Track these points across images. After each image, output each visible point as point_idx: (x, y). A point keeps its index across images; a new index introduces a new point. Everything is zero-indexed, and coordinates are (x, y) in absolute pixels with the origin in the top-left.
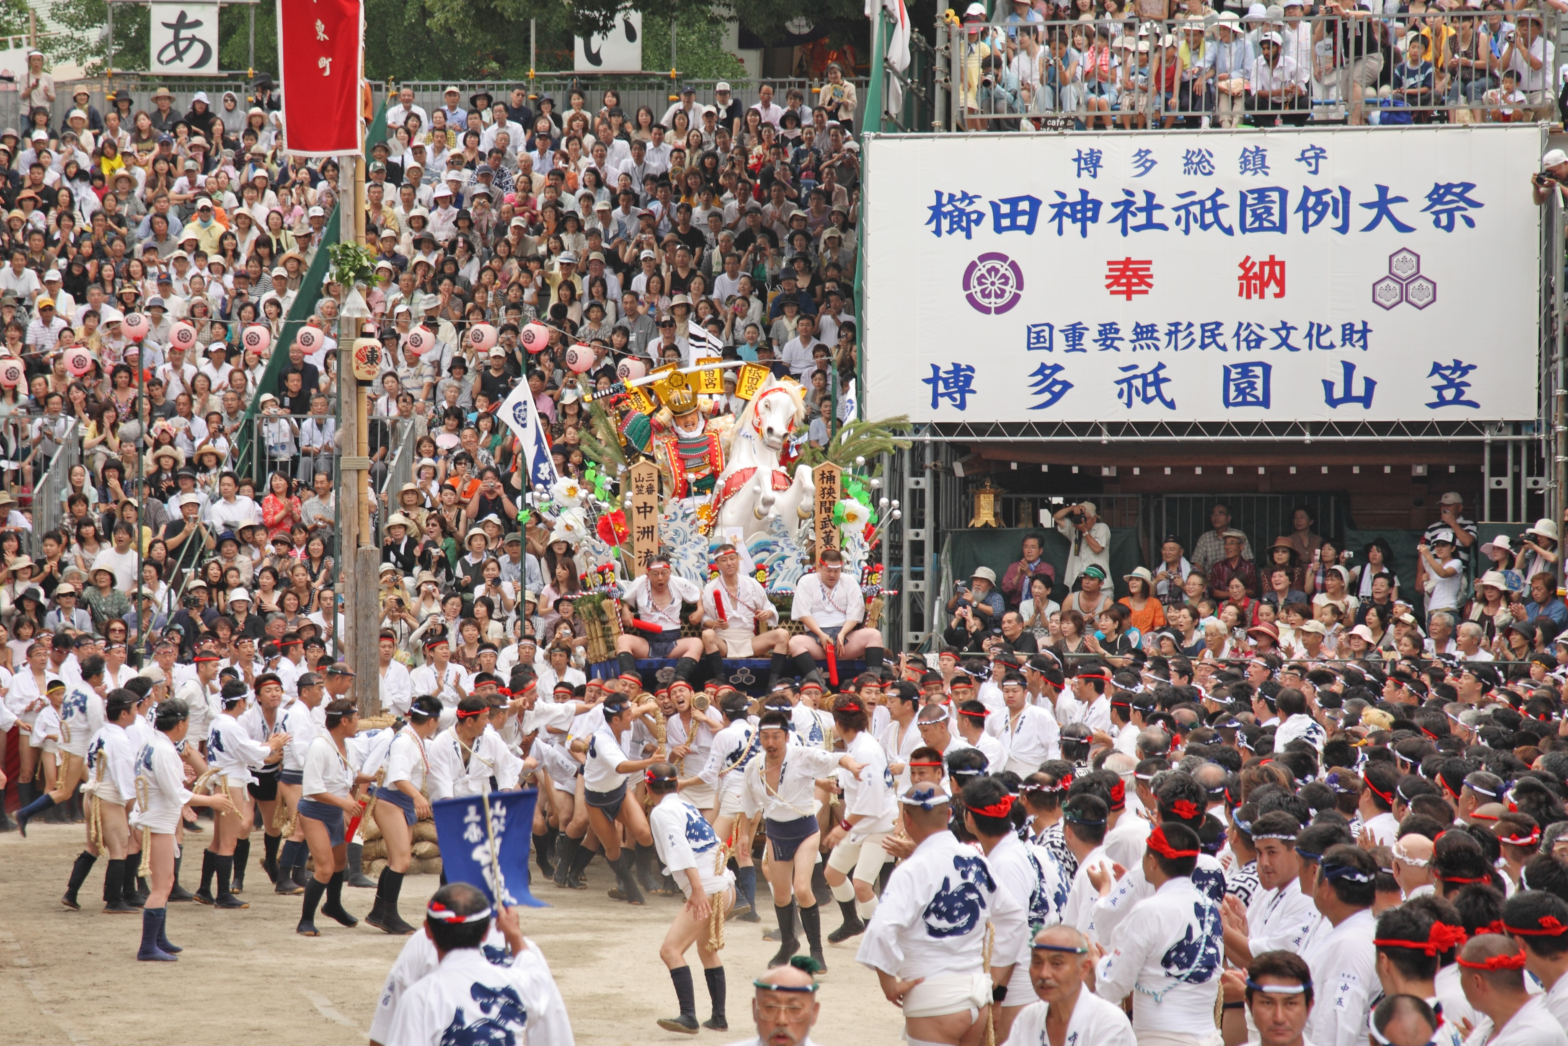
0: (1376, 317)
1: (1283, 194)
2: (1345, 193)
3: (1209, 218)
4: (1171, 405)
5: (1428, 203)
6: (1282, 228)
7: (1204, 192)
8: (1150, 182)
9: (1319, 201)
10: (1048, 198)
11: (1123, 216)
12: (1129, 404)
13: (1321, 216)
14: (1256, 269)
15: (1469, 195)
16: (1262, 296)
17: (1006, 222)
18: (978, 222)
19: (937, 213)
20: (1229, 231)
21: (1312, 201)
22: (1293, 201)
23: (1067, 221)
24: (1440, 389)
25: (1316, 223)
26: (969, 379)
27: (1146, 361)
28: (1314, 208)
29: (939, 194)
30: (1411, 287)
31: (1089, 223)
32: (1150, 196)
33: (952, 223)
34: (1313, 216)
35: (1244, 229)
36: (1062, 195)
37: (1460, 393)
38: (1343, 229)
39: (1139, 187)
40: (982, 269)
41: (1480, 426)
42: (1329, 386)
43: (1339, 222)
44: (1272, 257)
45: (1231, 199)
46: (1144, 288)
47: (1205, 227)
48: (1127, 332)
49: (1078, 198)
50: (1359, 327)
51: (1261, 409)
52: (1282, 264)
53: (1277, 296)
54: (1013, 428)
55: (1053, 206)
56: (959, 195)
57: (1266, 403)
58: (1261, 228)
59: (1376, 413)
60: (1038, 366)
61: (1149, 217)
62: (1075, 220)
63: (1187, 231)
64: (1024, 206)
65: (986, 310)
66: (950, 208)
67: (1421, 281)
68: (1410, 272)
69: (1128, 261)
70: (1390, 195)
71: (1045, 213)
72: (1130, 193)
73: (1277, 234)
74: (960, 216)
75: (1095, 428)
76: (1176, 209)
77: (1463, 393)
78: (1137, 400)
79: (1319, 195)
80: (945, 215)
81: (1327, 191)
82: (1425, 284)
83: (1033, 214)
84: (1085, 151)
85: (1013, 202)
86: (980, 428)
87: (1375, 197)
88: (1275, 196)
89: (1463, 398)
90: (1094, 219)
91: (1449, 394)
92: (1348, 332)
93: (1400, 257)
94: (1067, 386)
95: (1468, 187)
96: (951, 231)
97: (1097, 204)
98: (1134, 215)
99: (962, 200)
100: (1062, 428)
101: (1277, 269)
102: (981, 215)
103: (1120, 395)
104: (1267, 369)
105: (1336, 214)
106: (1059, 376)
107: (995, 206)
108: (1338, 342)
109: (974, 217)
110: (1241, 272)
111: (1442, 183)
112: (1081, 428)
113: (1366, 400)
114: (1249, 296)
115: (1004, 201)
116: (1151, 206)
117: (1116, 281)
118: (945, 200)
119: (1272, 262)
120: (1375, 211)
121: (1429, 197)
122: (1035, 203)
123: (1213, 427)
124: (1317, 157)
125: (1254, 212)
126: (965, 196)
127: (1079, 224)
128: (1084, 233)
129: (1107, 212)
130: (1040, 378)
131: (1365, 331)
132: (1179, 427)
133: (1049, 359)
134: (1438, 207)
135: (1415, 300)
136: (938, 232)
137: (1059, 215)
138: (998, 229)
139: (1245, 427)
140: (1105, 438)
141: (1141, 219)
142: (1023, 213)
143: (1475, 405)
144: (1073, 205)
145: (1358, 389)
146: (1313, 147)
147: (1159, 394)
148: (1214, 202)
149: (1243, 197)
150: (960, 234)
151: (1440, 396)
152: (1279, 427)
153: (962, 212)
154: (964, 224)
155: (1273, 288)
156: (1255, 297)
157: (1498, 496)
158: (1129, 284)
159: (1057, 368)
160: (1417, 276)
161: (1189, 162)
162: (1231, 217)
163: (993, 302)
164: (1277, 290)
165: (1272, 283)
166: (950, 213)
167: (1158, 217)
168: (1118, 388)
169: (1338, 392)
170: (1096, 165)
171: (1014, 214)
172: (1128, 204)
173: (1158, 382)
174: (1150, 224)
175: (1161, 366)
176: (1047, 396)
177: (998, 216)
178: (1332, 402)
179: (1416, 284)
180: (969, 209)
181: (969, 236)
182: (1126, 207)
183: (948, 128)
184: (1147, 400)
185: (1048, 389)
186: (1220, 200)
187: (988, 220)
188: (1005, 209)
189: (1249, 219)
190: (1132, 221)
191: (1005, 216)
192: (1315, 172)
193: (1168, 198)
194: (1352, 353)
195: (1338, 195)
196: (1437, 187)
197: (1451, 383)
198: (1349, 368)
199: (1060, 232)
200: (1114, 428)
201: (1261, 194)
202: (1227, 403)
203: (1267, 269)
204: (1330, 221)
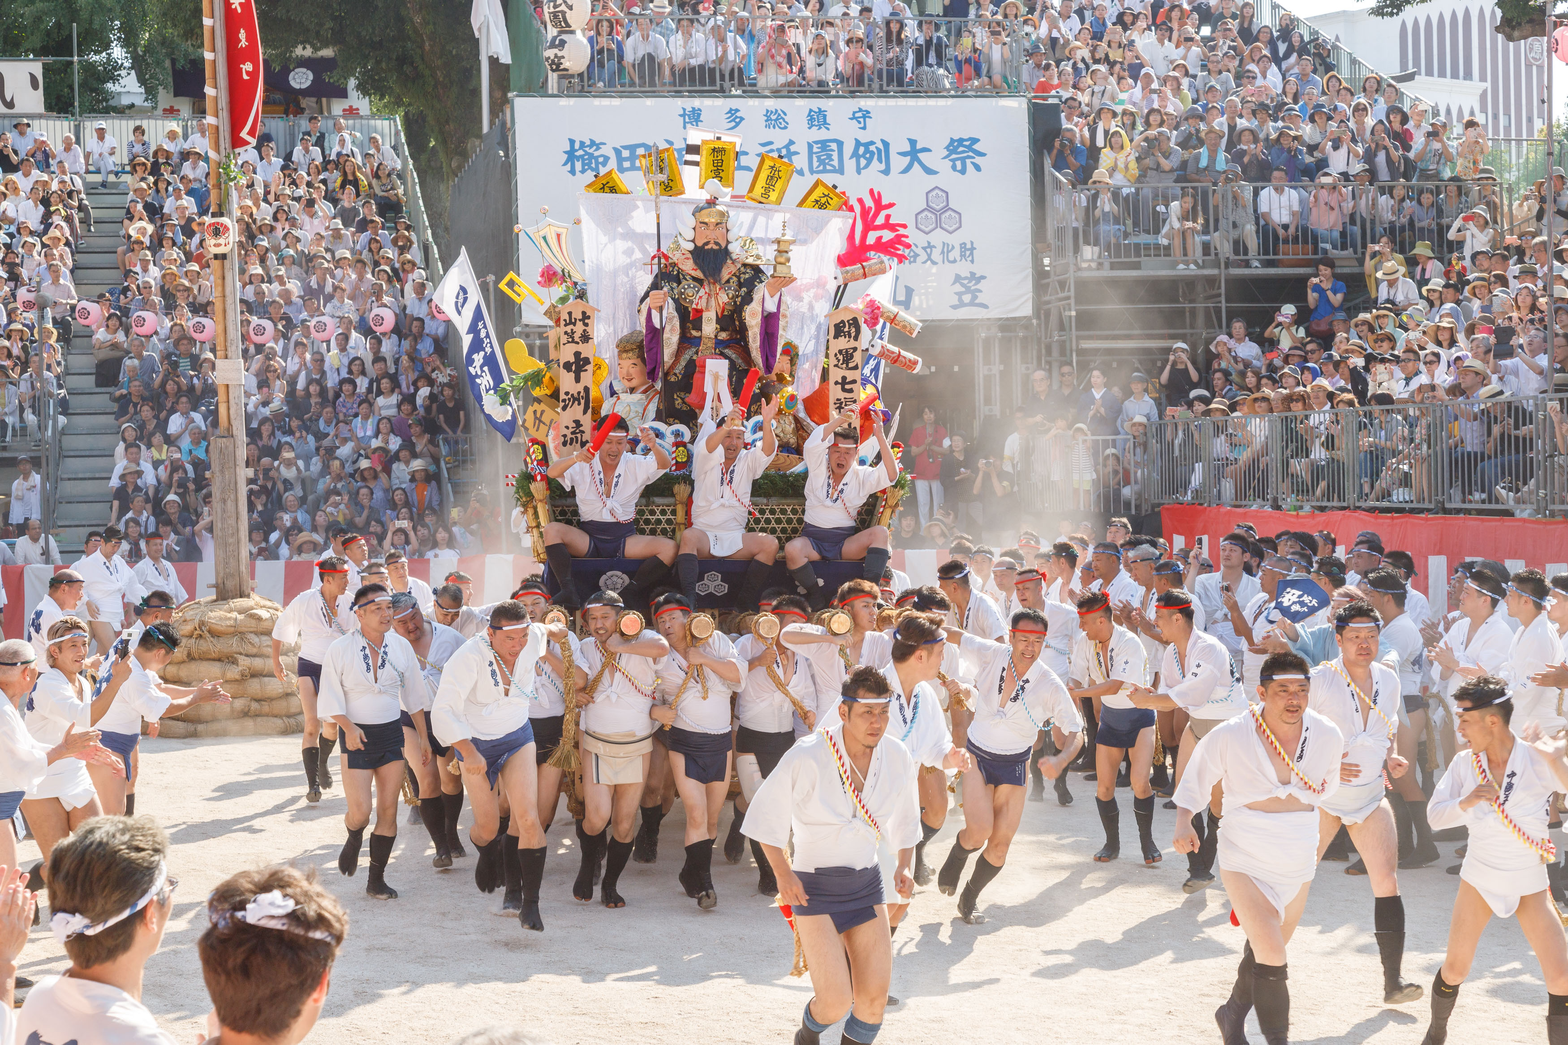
1: (840, 144)
2: (886, 144)
5: (946, 153)
6: (840, 169)
7: (780, 142)
9: (867, 151)
13: (869, 161)
15: (975, 147)
17: (627, 164)
18: (604, 163)
19: (571, 156)
20: (798, 172)
21: (862, 150)
22: (848, 149)
24: (959, 294)
25: (866, 167)
28: (863, 156)
29: (572, 142)
33: (583, 165)
34: (863, 162)
35: (812, 171)
36: (671, 143)
37: (975, 297)
38: (886, 172)
43: (883, 167)
45: (801, 147)
56: (588, 143)
58: (823, 170)
64: (640, 151)
66: (581, 153)
67: (950, 212)
70: (919, 147)
73: (837, 175)
74: (590, 159)
76: (758, 155)
77: (976, 297)
79: (867, 145)
80: (578, 158)
81: (872, 143)
84: (688, 109)
85: (632, 148)
87: (907, 148)
88: (834, 146)
89: (977, 301)
91: (967, 298)
93: (934, 193)
95: (975, 141)
96: (582, 171)
99: (590, 146)
102: (607, 159)
105: (880, 161)
107: (618, 152)
109: (601, 160)
115: (625, 147)
116: (739, 152)
118: (577, 146)
120: (908, 159)
121: (947, 148)
124: (864, 117)
125: (819, 158)
126: (593, 143)
134: (954, 156)
135: (947, 227)
136: (572, 172)
138: (619, 169)
143: (985, 306)
146: (860, 110)
148: (788, 150)
149: (810, 146)
150: (589, 173)
151: (960, 300)
153: (591, 156)
154: (593, 165)
157: (990, 379)
160: (947, 208)
161: (768, 119)
162: (801, 161)
166: (582, 157)
170: (698, 120)
171: (633, 158)
177: (620, 159)
180: (596, 154)
186: (793, 148)
187: (613, 162)
188: (626, 154)
189: (815, 164)
191: (626, 159)
192: (864, 128)
193: (752, 147)
195: (881, 146)
196: (952, 141)
201: (824, 144)
204: (876, 166)
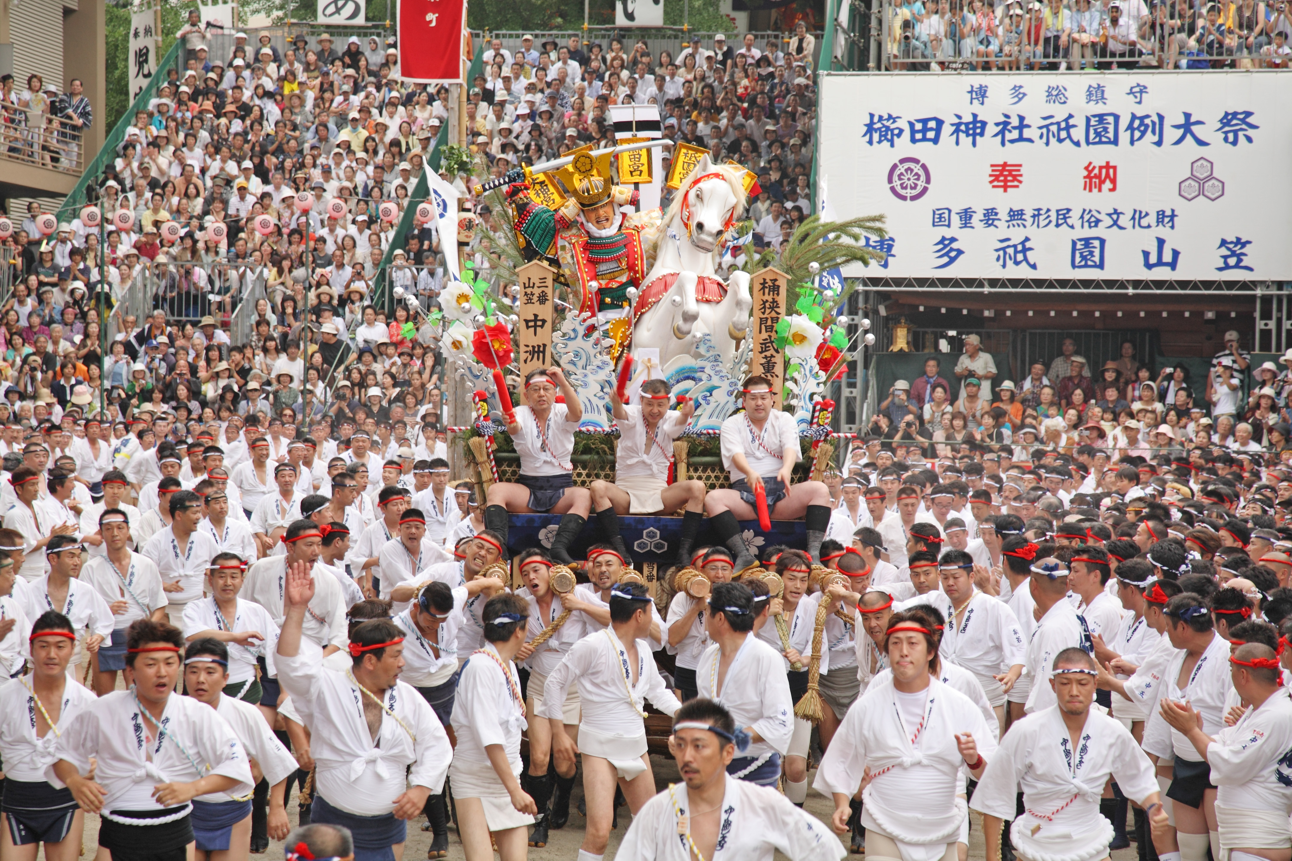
0: (1181, 205)
1: (1117, 118)
2: (1161, 118)
3: (1063, 134)
4: (1034, 267)
5: (1220, 125)
6: (1115, 142)
7: (1060, 116)
8: (1022, 108)
9: (1142, 123)
10: (949, 120)
11: (1002, 133)
12: (1004, 266)
13: (1143, 133)
14: (1096, 171)
15: (1250, 120)
16: (1100, 190)
17: (919, 136)
18: (899, 135)
19: (870, 129)
20: (1077, 144)
21: (1137, 123)
22: (1124, 123)
23: (962, 136)
24: (1225, 257)
25: (1140, 138)
26: (890, 247)
27: (1017, 235)
28: (1138, 128)
29: (872, 116)
30: (1206, 185)
31: (978, 137)
32: (1022, 118)
33: (880, 136)
34: (1137, 134)
35: (1088, 143)
36: (959, 117)
37: (1240, 261)
38: (1159, 143)
39: (1014, 112)
40: (902, 169)
41: (1254, 284)
42: (1146, 254)
43: (1156, 138)
44: (1108, 163)
45: (1079, 121)
46: (1016, 183)
47: (1060, 141)
48: (1003, 215)
49: (970, 119)
50: (1168, 213)
51: (1098, 270)
52: (1115, 168)
53: (1111, 190)
54: (921, 282)
55: (952, 125)
56: (886, 116)
57: (1101, 266)
58: (1100, 142)
59: (1179, 275)
60: (939, 238)
61: (1021, 133)
62: (968, 135)
63: (1047, 144)
64: (932, 124)
65: (904, 198)
66: (878, 125)
67: (1213, 181)
68: (1206, 175)
69: (1005, 164)
70: (1193, 119)
71: (947, 129)
72: (1007, 116)
73: (1112, 146)
74: (886, 131)
75: (980, 283)
76: (1040, 128)
77: (1242, 260)
78: (1010, 263)
79: (1142, 119)
80: (876, 130)
81: (1148, 116)
82: (1217, 183)
83: (938, 130)
84: (976, 86)
85: (925, 121)
86: (898, 282)
87: (1182, 121)
88: (1111, 119)
89: (1242, 264)
90: (982, 134)
91: (1232, 261)
92: (1161, 217)
93: (1199, 163)
94: (960, 252)
95: (1249, 114)
96: (880, 142)
97: (984, 124)
98: (1010, 131)
99: (888, 120)
100: (956, 282)
101: (1111, 171)
102: (901, 131)
103: (998, 259)
104: (1102, 242)
105: (1154, 132)
106: (955, 245)
107: (911, 125)
108: (1153, 223)
109: (896, 132)
110: (1086, 173)
111: (1230, 111)
112: (969, 282)
113: (1173, 265)
114: (1090, 190)
115: (918, 121)
116: (1022, 125)
117: (997, 178)
118: (876, 119)
119: (1108, 166)
120: (1181, 131)
121: (1221, 121)
122: (940, 123)
123: (1063, 283)
124: (1141, 92)
125: (1095, 130)
126: (890, 117)
127: (971, 138)
128: (974, 144)
129: (991, 129)
130: (941, 246)
131: (1173, 216)
132: (1039, 283)
133: (948, 233)
134: (1227, 129)
135: (1209, 195)
136: (870, 142)
137: (957, 131)
138: (914, 140)
139: (1086, 283)
140: (986, 290)
141: (1015, 134)
142: (931, 129)
143: (1250, 269)
144: (967, 124)
145: (1167, 257)
146: (1138, 85)
147: (1026, 259)
148: (1067, 123)
149: (1088, 120)
150: (886, 144)
151: (1226, 263)
152: (1110, 283)
153: (888, 128)
154: (889, 137)
155: (1108, 185)
156: (1095, 191)
157: (1266, 334)
158: (1005, 181)
159: (953, 240)
160: (1211, 177)
161: (1050, 95)
162: (1078, 133)
163: (909, 193)
164: (1111, 186)
165: (1108, 181)
166: (879, 129)
167: (1027, 133)
168: (996, 254)
169: (1153, 259)
170: (984, 96)
171: (925, 130)
172: (1006, 124)
173: (1025, 250)
174: (1021, 139)
175: (1027, 239)
176: (946, 260)
177: (913, 132)
178: (1149, 266)
179: (1210, 183)
180: (892, 126)
181: (892, 145)
182: (1004, 126)
183: (879, 68)
184: (1017, 263)
185: (946, 254)
186: (1071, 122)
187: (907, 134)
188: (919, 126)
189: (1092, 135)
190: (1008, 136)
191: (918, 131)
192: (1140, 103)
193: (1034, 120)
194: (1163, 232)
195: (1156, 119)
196: (1227, 114)
197: (1233, 254)
198: (1161, 242)
199: (957, 143)
200: (993, 282)
201: (1101, 118)
202: (1074, 266)
203: (1104, 171)
204: (1150, 137)
